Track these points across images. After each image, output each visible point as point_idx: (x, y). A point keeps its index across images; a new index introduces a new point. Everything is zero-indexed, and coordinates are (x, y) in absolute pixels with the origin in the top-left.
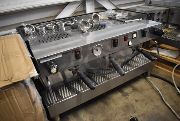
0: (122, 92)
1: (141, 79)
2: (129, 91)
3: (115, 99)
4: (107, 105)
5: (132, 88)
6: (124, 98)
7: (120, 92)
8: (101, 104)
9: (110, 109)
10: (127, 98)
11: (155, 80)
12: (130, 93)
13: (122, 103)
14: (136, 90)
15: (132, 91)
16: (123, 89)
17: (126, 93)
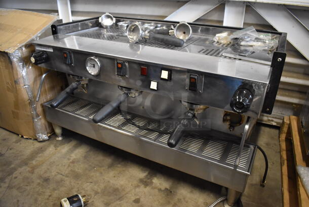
0: (151, 176)
2: (159, 185)
5: (171, 187)
6: (135, 182)
12: (154, 188)
14: (167, 195)
15: (163, 189)
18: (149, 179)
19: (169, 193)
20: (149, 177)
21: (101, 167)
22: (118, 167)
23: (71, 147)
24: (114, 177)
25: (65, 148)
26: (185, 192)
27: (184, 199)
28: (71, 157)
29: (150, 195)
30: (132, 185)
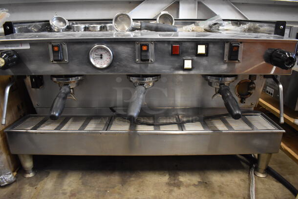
0: (174, 176)
1: (240, 172)
2: (189, 181)
3: (146, 182)
4: (122, 185)
5: (202, 179)
6: (165, 188)
7: (169, 175)
8: (115, 178)
9: (119, 194)
10: (171, 191)
11: (273, 185)
12: (188, 186)
13: (152, 194)
14: (206, 187)
15: (197, 183)
16: (181, 174)
17: (181, 182)
18: (174, 180)
19: (205, 184)
20: (172, 178)
21: (113, 188)
22: (133, 181)
23: (55, 180)
24: (138, 191)
25: (49, 183)
26: (217, 178)
27: (223, 184)
28: (65, 190)
29: (191, 194)
30: (164, 192)
